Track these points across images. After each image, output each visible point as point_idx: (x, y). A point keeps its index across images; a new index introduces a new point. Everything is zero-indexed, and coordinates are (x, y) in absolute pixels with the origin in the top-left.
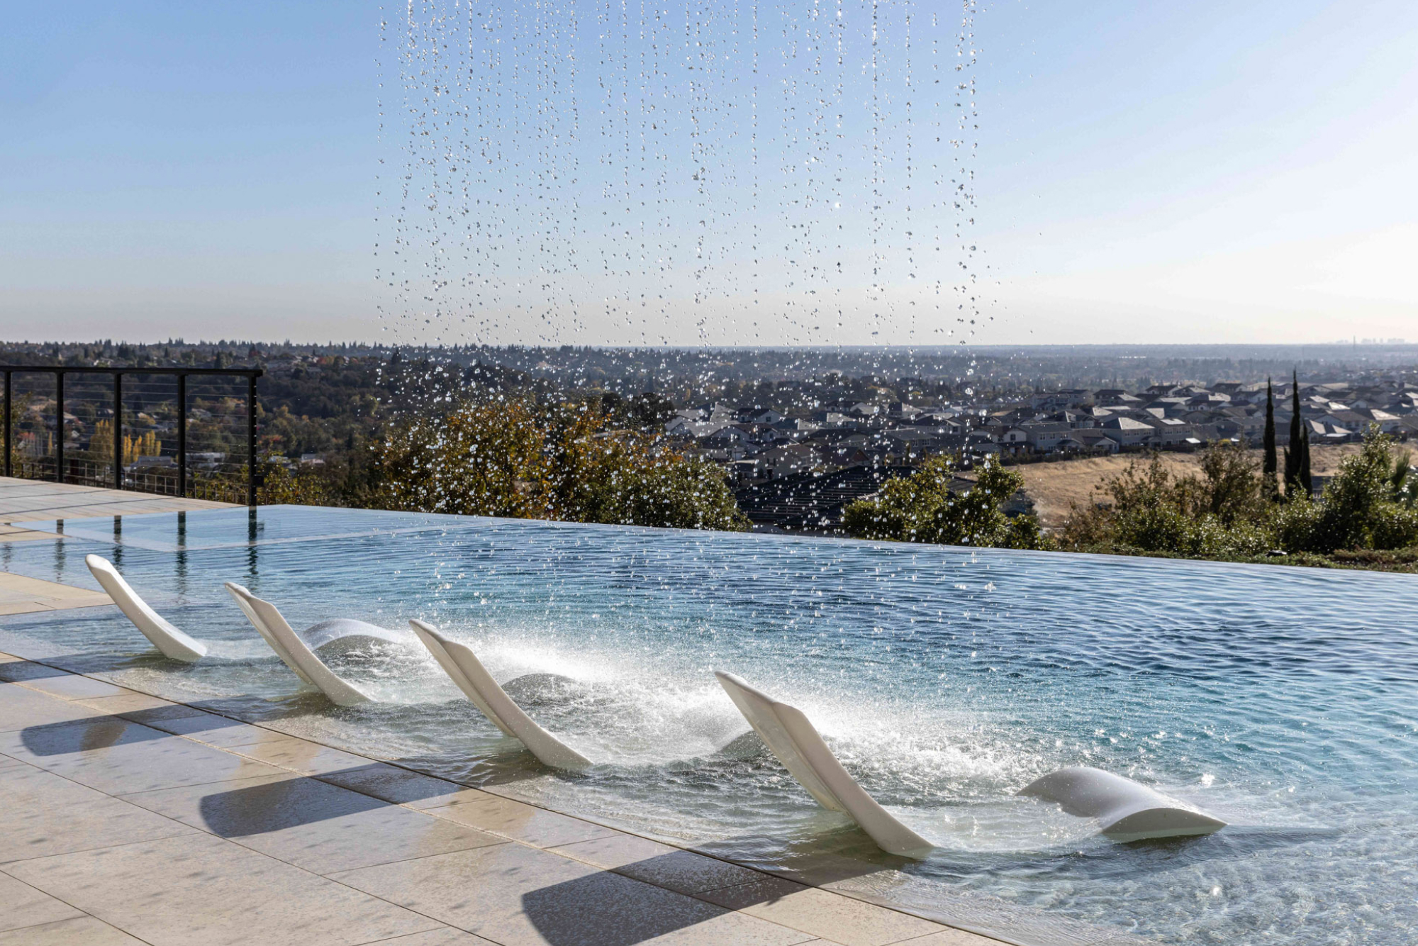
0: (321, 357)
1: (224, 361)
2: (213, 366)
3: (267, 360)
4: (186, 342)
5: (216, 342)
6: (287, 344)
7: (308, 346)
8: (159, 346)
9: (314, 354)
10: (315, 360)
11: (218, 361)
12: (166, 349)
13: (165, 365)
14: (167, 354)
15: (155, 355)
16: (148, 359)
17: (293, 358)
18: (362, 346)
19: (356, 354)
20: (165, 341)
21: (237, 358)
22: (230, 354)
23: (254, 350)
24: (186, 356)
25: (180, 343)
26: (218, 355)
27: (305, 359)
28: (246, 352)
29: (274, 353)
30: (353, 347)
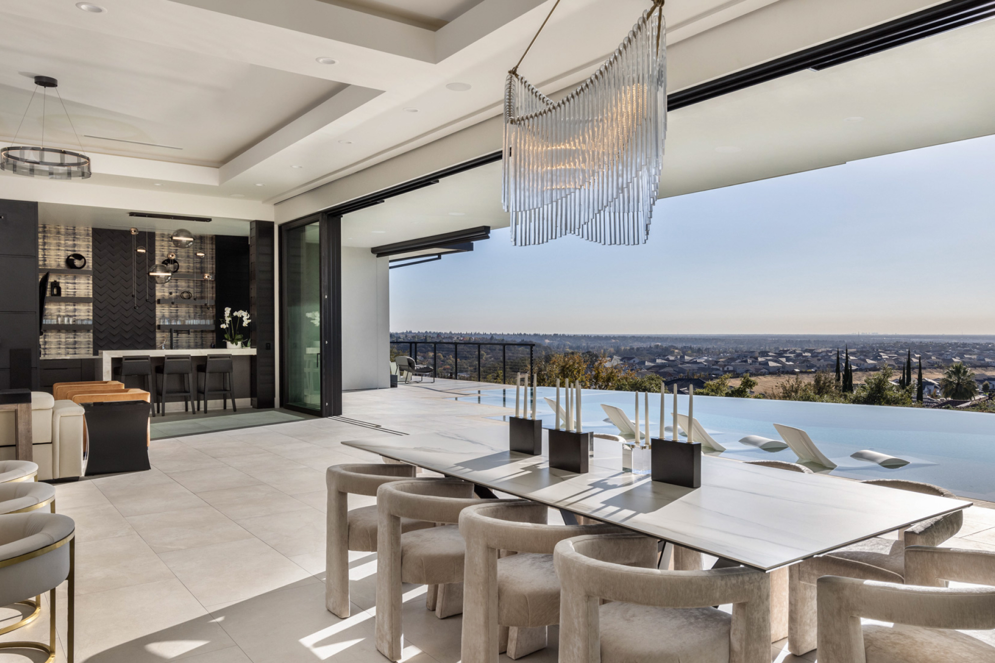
0: (464, 337)
1: (428, 339)
2: (424, 341)
3: (443, 339)
4: (413, 332)
5: (424, 332)
6: (451, 333)
7: (458, 334)
8: (403, 333)
9: (461, 336)
10: (462, 339)
11: (426, 339)
12: (406, 334)
13: (406, 341)
14: (406, 336)
15: (402, 337)
16: (399, 338)
17: (454, 338)
18: (479, 334)
19: (476, 336)
20: (405, 331)
21: (432, 338)
22: (430, 336)
23: (439, 335)
24: (413, 337)
25: (410, 332)
26: (426, 337)
27: (458, 338)
28: (436, 336)
29: (446, 336)
30: (475, 334)
